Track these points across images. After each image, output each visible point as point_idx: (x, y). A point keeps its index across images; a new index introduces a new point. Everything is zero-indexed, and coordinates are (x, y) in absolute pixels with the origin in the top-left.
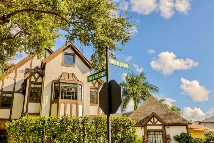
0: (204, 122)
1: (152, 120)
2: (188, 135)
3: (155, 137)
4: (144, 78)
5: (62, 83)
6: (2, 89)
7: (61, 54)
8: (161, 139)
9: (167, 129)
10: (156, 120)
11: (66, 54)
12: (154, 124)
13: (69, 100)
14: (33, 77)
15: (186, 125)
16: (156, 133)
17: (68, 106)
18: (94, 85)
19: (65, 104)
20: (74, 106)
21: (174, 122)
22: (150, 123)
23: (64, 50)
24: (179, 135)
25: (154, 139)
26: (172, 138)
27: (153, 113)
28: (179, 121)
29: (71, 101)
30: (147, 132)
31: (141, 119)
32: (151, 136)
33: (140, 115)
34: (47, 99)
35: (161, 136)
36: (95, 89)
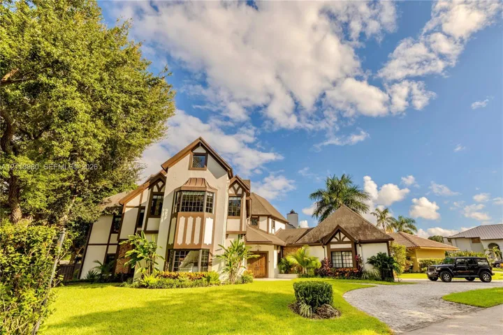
0: (455, 238)
1: (337, 236)
2: (390, 256)
3: (342, 260)
4: (350, 182)
5: (184, 191)
6: (140, 205)
7: (189, 155)
8: (351, 261)
9: (359, 248)
10: (342, 236)
11: (196, 154)
12: (340, 242)
13: (192, 213)
14: (155, 187)
15: (386, 241)
16: (343, 253)
17: (191, 220)
18: (236, 191)
19: (186, 218)
20: (198, 219)
21: (369, 238)
22: (334, 240)
23: (193, 149)
24: (376, 255)
25: (341, 262)
26: (365, 261)
27: (338, 226)
28: (376, 236)
29: (195, 213)
30: (332, 253)
31: (325, 235)
32: (337, 258)
33: (323, 230)
34: (166, 213)
35: (351, 257)
36: (237, 197)
